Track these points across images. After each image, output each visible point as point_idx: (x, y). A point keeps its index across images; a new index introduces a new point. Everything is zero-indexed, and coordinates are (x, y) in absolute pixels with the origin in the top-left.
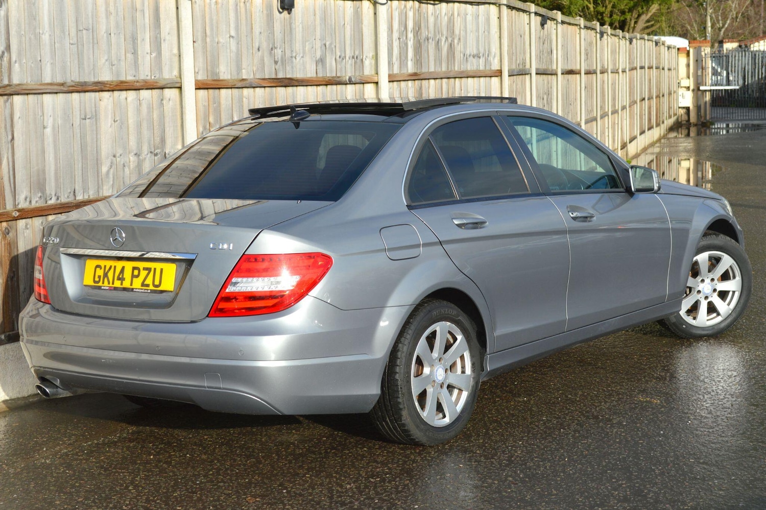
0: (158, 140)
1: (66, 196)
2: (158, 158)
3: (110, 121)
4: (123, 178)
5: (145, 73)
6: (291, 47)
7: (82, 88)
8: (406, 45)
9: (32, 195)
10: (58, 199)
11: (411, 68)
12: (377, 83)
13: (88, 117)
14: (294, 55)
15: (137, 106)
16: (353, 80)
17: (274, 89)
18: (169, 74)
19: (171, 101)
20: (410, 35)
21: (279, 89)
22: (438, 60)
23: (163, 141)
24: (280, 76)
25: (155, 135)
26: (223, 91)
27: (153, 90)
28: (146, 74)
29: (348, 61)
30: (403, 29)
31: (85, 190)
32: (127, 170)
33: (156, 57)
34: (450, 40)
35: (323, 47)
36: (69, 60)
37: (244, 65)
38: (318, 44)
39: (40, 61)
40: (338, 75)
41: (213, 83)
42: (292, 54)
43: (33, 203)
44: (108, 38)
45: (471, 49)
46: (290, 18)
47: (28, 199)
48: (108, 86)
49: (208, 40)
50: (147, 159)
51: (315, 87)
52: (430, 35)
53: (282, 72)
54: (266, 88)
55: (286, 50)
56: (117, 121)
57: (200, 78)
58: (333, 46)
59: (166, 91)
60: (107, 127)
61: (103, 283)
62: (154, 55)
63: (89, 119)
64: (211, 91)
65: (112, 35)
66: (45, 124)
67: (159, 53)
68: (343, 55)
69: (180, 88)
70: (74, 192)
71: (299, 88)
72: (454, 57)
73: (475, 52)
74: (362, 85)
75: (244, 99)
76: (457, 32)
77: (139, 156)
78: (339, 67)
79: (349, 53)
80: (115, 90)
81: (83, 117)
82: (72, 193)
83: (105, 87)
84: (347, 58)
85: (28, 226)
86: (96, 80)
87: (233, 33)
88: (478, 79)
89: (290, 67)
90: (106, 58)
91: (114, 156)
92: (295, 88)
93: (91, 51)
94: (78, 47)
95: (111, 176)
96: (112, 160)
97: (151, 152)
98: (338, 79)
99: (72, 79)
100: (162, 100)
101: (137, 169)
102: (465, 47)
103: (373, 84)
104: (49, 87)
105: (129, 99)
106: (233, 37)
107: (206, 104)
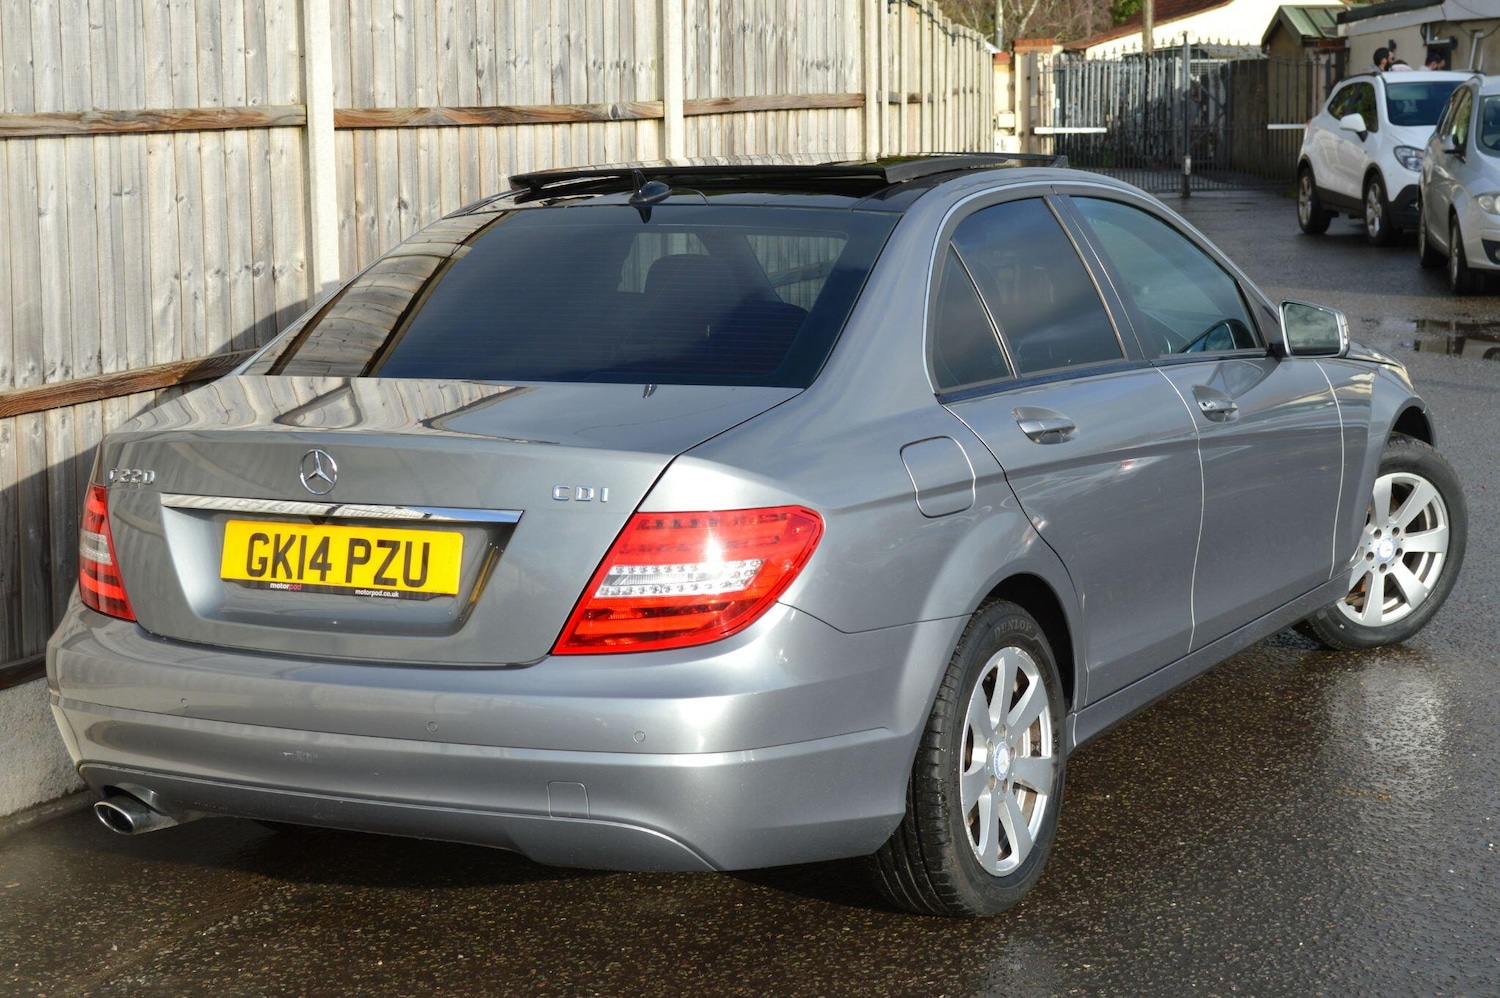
0: (260, 239)
1: (83, 366)
2: (260, 280)
3: (169, 198)
4: (194, 324)
5: (236, 95)
6: (507, 42)
7: (115, 126)
8: (709, 39)
9: (17, 366)
10: (67, 372)
11: (716, 90)
12: (661, 120)
13: (126, 190)
14: (512, 58)
15: (221, 166)
16: (620, 112)
17: (475, 130)
18: (281, 96)
19: (284, 156)
20: (715, 20)
21: (485, 130)
22: (761, 74)
23: (270, 242)
24: (488, 102)
25: (255, 228)
26: (383, 134)
27: (251, 131)
28: (238, 96)
29: (609, 72)
30: (703, 7)
31: (121, 351)
32: (200, 306)
33: (256, 57)
34: (780, 30)
35: (566, 40)
36: (88, 62)
37: (421, 80)
38: (556, 35)
39: (32, 63)
40: (591, 102)
41: (365, 116)
42: (508, 56)
43: (19, 381)
44: (163, 13)
45: (814, 53)
47: (8, 375)
48: (167, 120)
49: (354, 22)
50: (240, 281)
51: (550, 126)
52: (747, 22)
53: (490, 93)
54: (461, 128)
55: (498, 49)
56: (182, 198)
57: (338, 107)
58: (582, 41)
59: (276, 133)
60: (162, 208)
61: (274, 574)
62: (252, 53)
63: (127, 193)
64: (359, 134)
65: (173, 8)
66: (42, 207)
67: (263, 51)
68: (600, 60)
69: (304, 127)
70: (100, 357)
71: (521, 128)
72: (786, 67)
73: (821, 57)
74: (632, 123)
75: (422, 153)
76: (791, 15)
77: (224, 275)
78: (592, 84)
79: (610, 57)
80: (179, 131)
81: (117, 191)
82: (95, 360)
83: (161, 122)
84: (607, 66)
85: (9, 435)
86: (141, 108)
87: (400, 10)
88: (825, 111)
89: (506, 83)
90: (160, 58)
91: (177, 277)
92: (514, 128)
93: (132, 44)
94: (105, 33)
95: (170, 320)
96: (172, 284)
97: (247, 267)
98: (593, 111)
99: (95, 105)
100: (268, 153)
101: (220, 305)
102: (805, 48)
103: (652, 121)
104: (53, 123)
105: (206, 151)
106: (400, 17)
107: (351, 162)
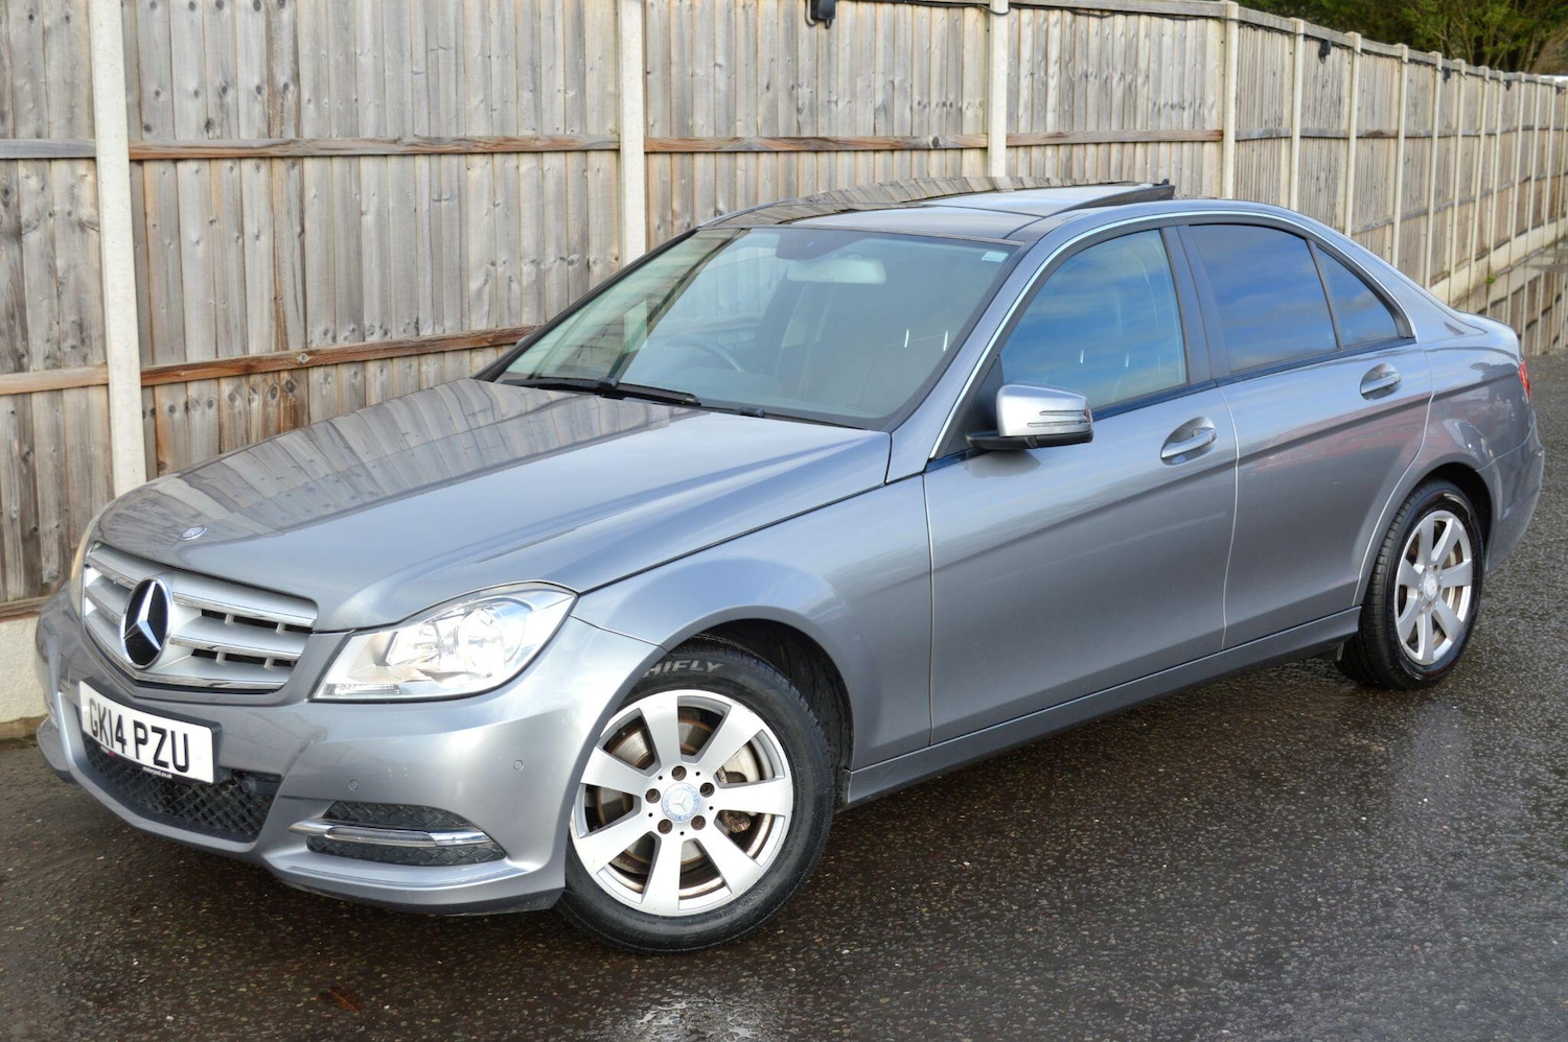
0: (575, 238)
1: (401, 329)
2: (574, 269)
3: (485, 204)
4: (509, 301)
5: (555, 124)
6: (829, 86)
7: (434, 150)
8: (1046, 84)
9: (338, 327)
10: (386, 333)
11: (1052, 124)
12: (985, 149)
13: (444, 197)
14: (834, 98)
15: (538, 180)
16: (941, 142)
17: (794, 156)
18: (596, 131)
19: (601, 174)
20: (1053, 69)
21: (803, 156)
22: (1104, 112)
23: (585, 240)
24: (807, 133)
25: (570, 229)
26: (699, 160)
27: (569, 154)
28: (556, 126)
29: (934, 111)
30: (1040, 58)
31: (438, 319)
32: (515, 286)
33: (575, 97)
34: (1129, 78)
35: (889, 87)
36: (410, 99)
37: (740, 114)
38: (880, 81)
39: (356, 100)
40: (914, 135)
41: (680, 144)
42: (830, 97)
43: (340, 339)
44: (484, 63)
45: (1169, 94)
46: (829, 35)
47: (330, 335)
48: (481, 145)
49: (674, 70)
50: (554, 270)
51: (871, 154)
52: (1090, 70)
53: (810, 127)
54: (780, 154)
55: (820, 91)
56: (498, 205)
57: (656, 134)
58: (908, 85)
59: (593, 156)
60: (479, 215)
62: (571, 94)
63: (447, 200)
64: (676, 158)
65: (493, 58)
66: (364, 208)
67: (582, 91)
68: (926, 101)
69: (617, 151)
70: (417, 323)
71: (840, 155)
72: (1135, 107)
73: (1175, 100)
74: (958, 153)
75: (739, 172)
76: (1143, 65)
77: (539, 264)
78: (916, 120)
79: (935, 98)
80: (497, 153)
81: (436, 198)
82: (413, 324)
83: (476, 146)
84: (933, 105)
85: (330, 380)
86: (461, 135)
87: (720, 60)
88: (1179, 145)
89: (827, 118)
90: (480, 98)
91: (493, 264)
92: (833, 155)
93: (453, 86)
94: (427, 78)
95: (486, 297)
96: (487, 269)
97: (562, 259)
98: (914, 141)
99: (416, 133)
100: (585, 171)
101: (535, 287)
102: (1158, 89)
103: (978, 151)
104: (370, 145)
105: (523, 168)
106: (720, 66)
107: (668, 179)
